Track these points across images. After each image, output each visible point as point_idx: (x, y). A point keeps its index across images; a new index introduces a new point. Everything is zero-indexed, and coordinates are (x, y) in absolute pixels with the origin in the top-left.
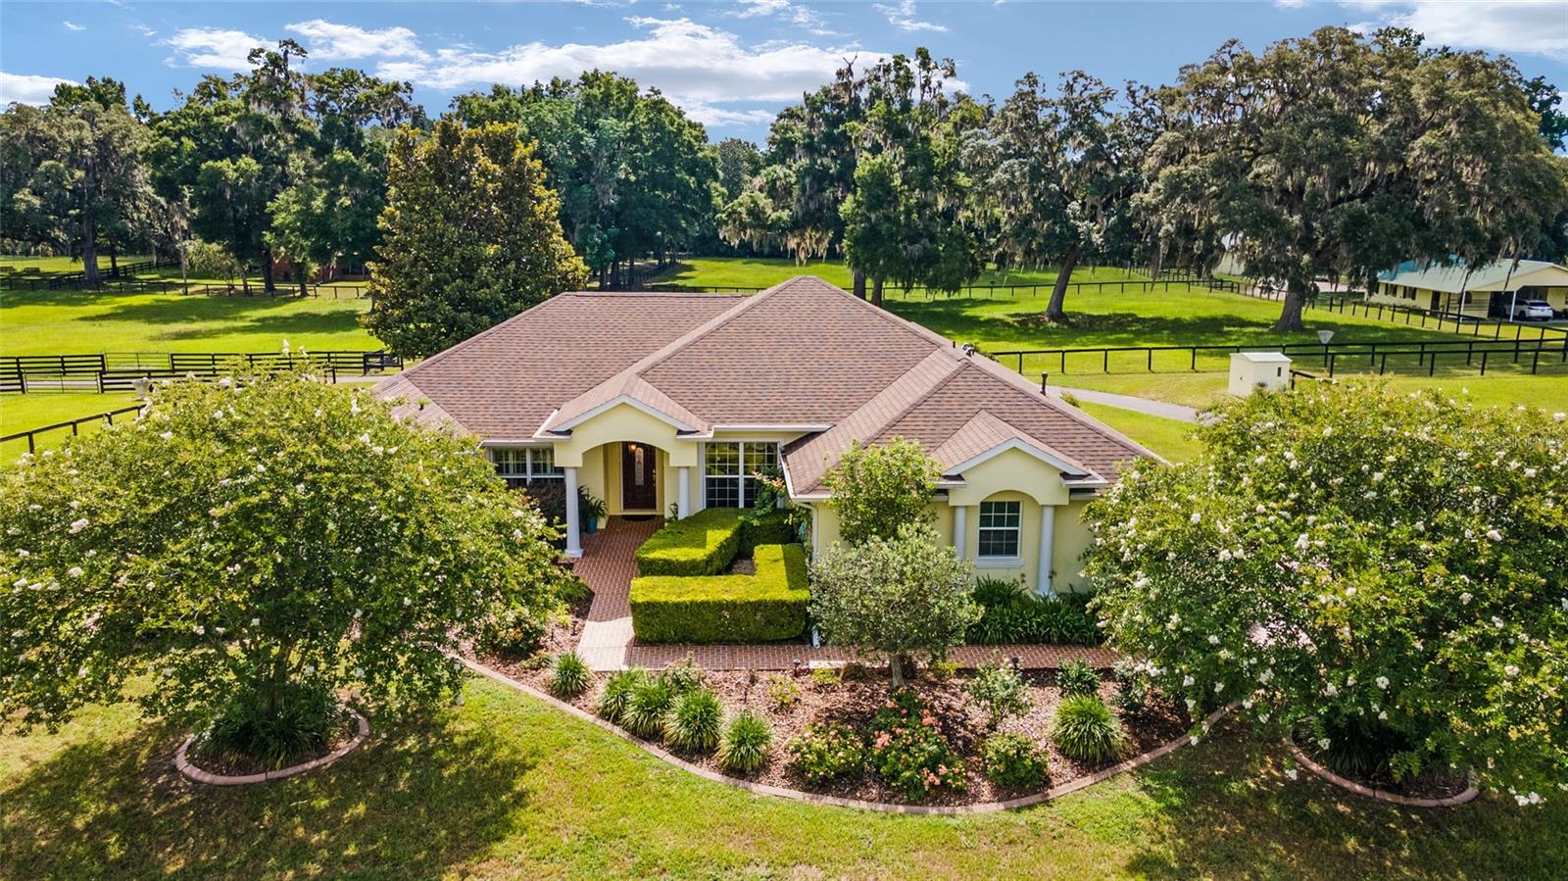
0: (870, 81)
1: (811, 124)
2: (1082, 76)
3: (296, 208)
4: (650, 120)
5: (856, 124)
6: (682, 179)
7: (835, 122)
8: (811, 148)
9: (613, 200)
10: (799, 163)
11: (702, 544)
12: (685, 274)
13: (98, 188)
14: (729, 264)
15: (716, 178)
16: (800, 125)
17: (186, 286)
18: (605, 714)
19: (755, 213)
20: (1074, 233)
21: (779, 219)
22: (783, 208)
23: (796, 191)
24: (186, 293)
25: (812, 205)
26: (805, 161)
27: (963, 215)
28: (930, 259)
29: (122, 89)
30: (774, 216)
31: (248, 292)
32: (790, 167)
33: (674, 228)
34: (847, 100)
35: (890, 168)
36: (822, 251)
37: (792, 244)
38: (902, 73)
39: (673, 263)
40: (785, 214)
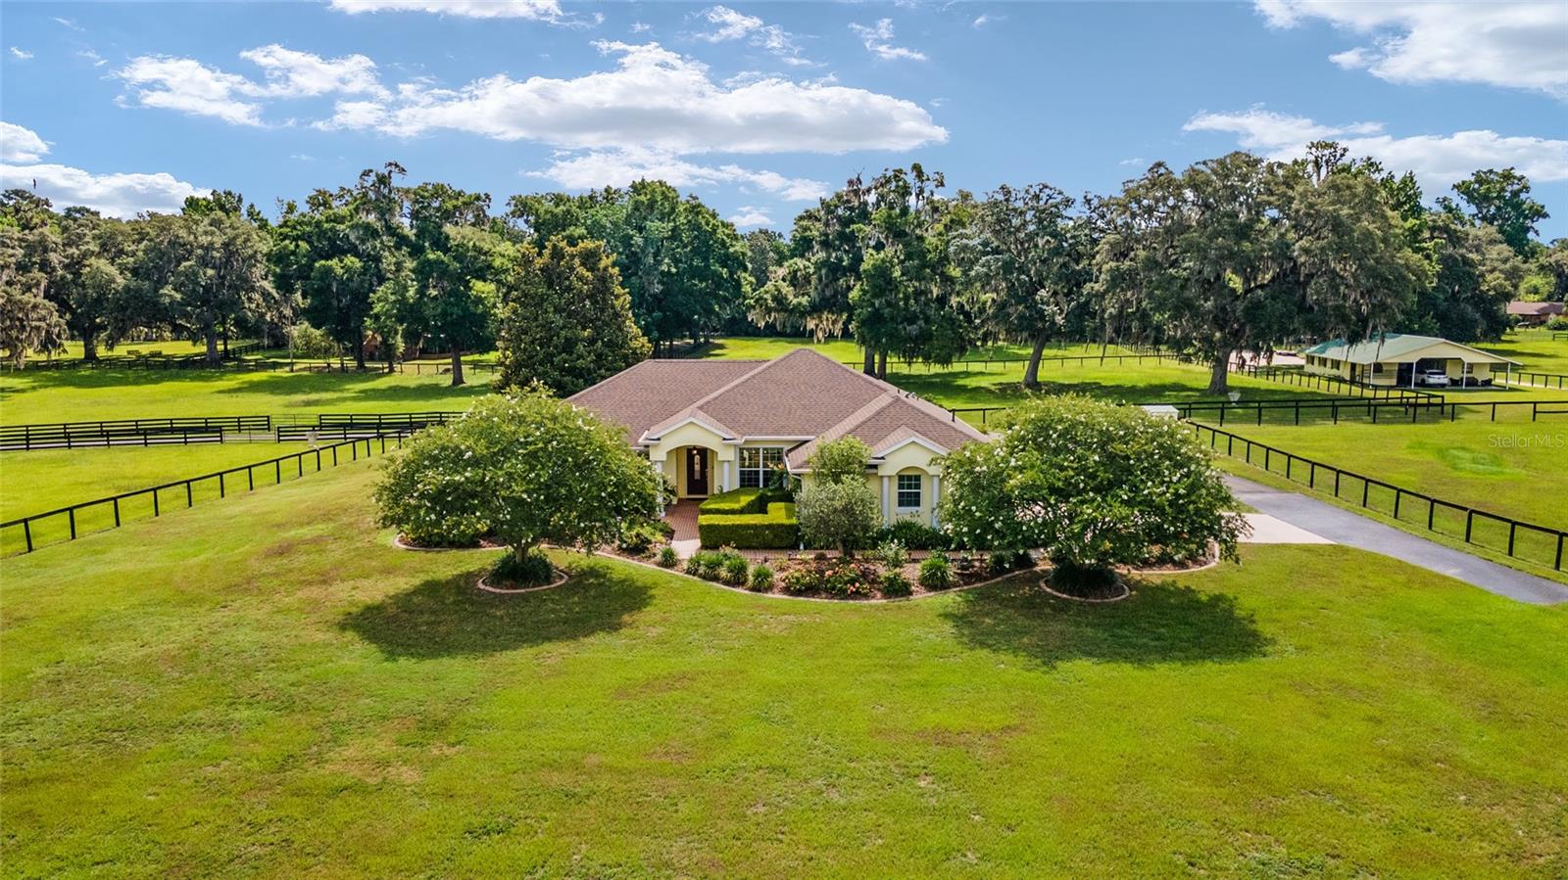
0: (876, 188)
1: (827, 224)
2: (1046, 187)
3: (392, 298)
4: (689, 221)
5: (862, 226)
6: (716, 271)
7: (846, 222)
8: (826, 244)
9: (658, 288)
10: (817, 256)
11: (739, 502)
12: (717, 352)
13: (223, 284)
14: (757, 343)
15: (745, 269)
16: (818, 224)
17: (292, 364)
18: (688, 572)
19: (779, 299)
20: (1041, 315)
21: (800, 304)
22: (803, 295)
23: (814, 279)
24: (292, 371)
25: (828, 293)
26: (822, 255)
27: (954, 300)
28: (925, 337)
29: (240, 200)
30: (795, 301)
31: (343, 369)
32: (809, 260)
33: (709, 311)
34: (856, 204)
35: (891, 262)
36: (838, 330)
37: (811, 325)
38: (901, 183)
39: (707, 342)
40: (804, 300)
